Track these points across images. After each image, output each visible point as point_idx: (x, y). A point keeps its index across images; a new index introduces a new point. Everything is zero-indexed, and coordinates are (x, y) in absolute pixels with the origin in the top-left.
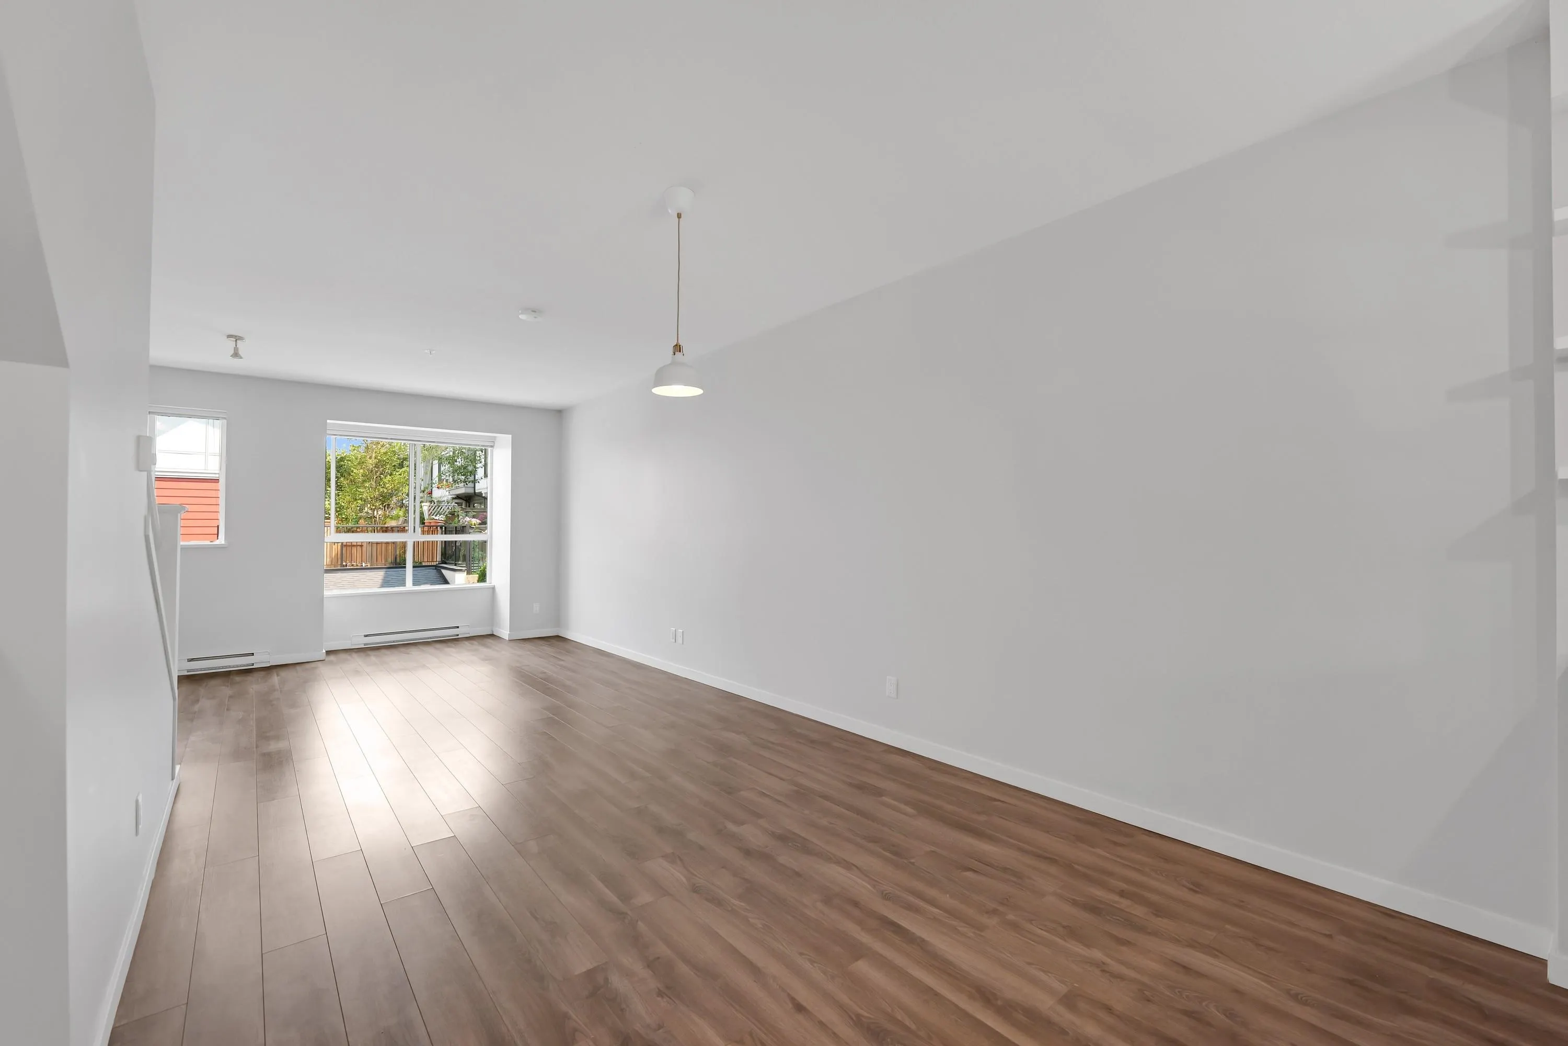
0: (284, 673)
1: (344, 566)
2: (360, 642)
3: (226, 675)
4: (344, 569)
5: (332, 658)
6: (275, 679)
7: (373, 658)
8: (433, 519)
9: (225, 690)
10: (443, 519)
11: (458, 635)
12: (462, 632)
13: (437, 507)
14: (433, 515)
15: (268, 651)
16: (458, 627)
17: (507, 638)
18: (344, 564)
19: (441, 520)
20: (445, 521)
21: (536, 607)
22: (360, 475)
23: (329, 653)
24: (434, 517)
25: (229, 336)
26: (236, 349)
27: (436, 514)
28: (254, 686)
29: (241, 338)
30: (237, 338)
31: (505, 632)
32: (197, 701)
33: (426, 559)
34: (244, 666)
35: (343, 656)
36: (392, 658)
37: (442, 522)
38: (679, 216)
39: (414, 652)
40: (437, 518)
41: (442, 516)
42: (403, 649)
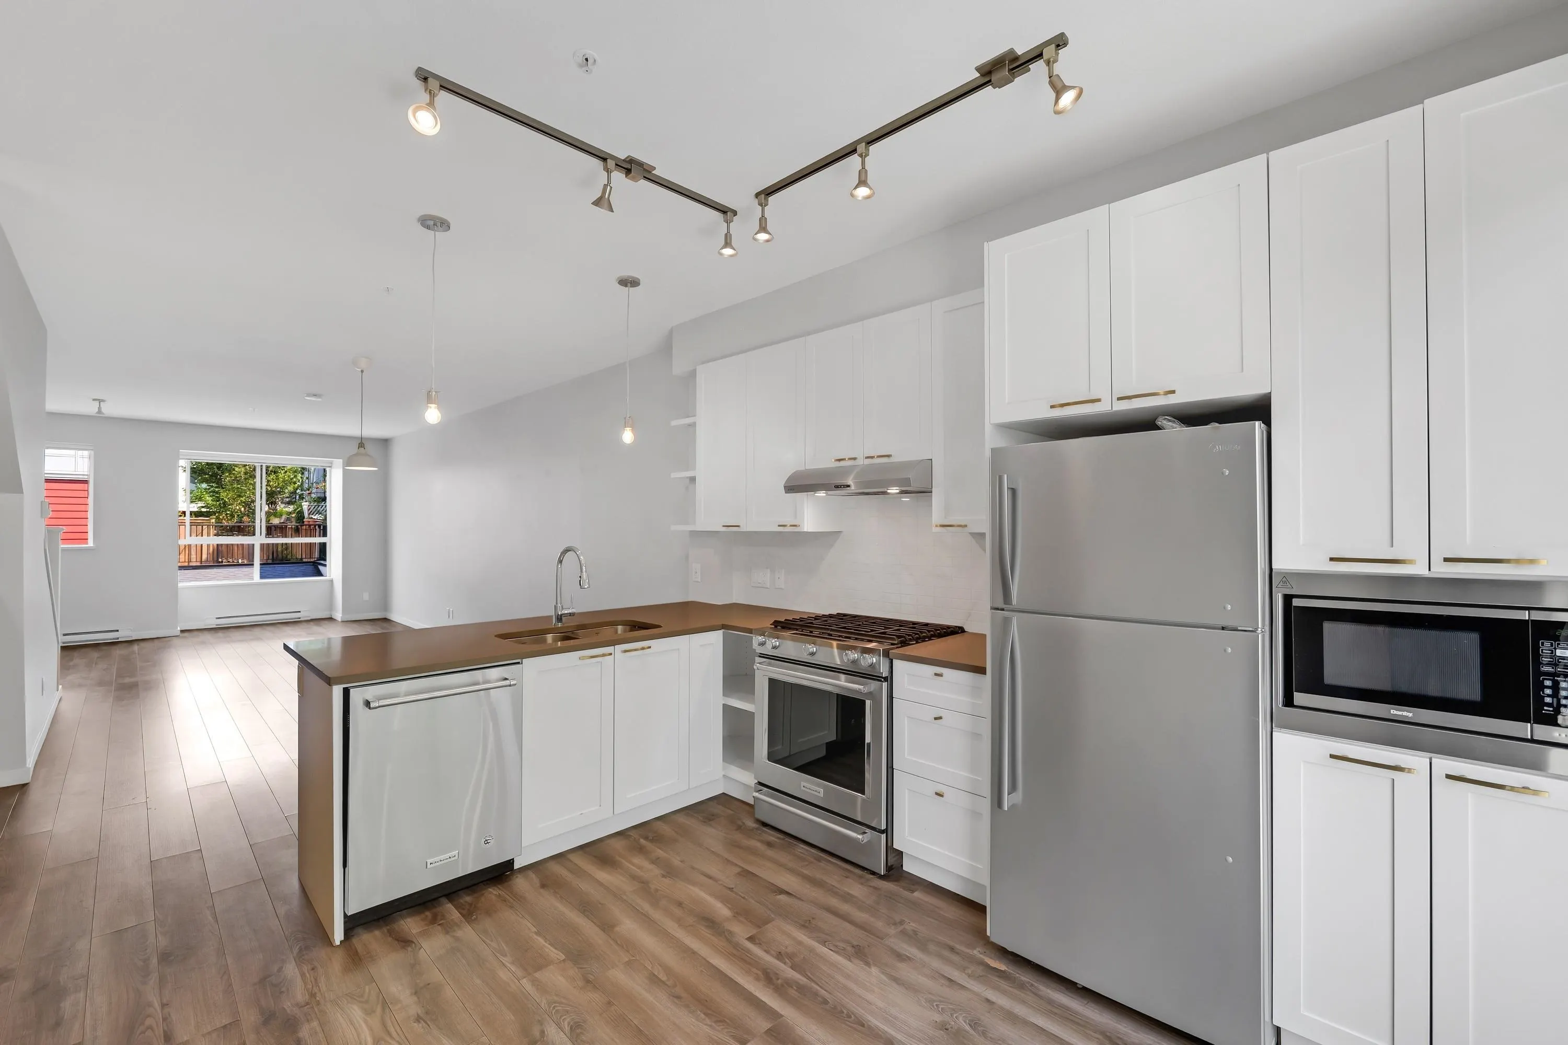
0: (143, 644)
1: (219, 562)
2: (213, 623)
3: (96, 646)
4: (220, 565)
5: (186, 634)
6: (136, 647)
7: (220, 634)
8: (312, 518)
9: (95, 654)
10: (321, 518)
11: (300, 618)
12: (304, 615)
13: (317, 507)
14: (312, 515)
15: (132, 628)
16: (300, 612)
17: (340, 620)
18: (220, 560)
19: (320, 519)
20: (323, 520)
21: (366, 596)
22: (242, 473)
23: (182, 631)
24: (312, 516)
25: (94, 400)
26: (100, 408)
27: (315, 513)
28: (117, 652)
29: (103, 401)
30: (100, 401)
31: (339, 616)
32: (72, 660)
33: (304, 556)
34: (111, 639)
35: (196, 633)
36: (237, 634)
37: (320, 521)
38: (362, 371)
39: (257, 631)
40: (315, 517)
41: (320, 515)
42: (248, 628)
